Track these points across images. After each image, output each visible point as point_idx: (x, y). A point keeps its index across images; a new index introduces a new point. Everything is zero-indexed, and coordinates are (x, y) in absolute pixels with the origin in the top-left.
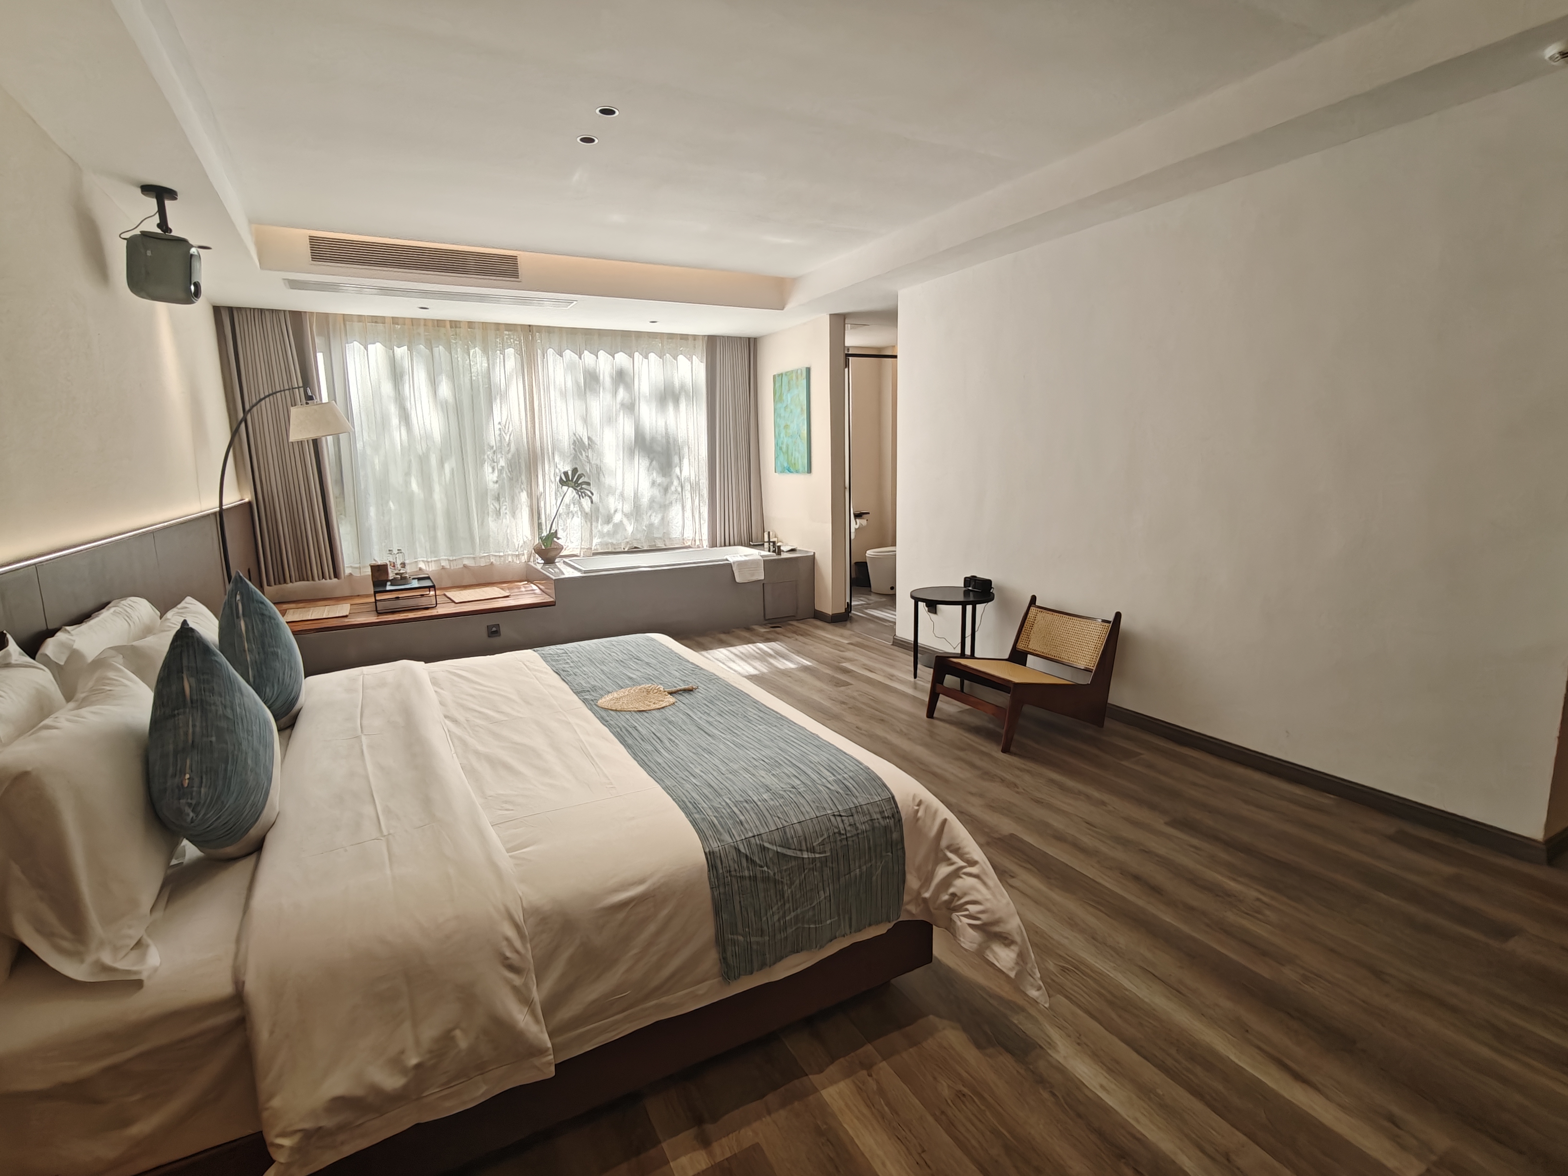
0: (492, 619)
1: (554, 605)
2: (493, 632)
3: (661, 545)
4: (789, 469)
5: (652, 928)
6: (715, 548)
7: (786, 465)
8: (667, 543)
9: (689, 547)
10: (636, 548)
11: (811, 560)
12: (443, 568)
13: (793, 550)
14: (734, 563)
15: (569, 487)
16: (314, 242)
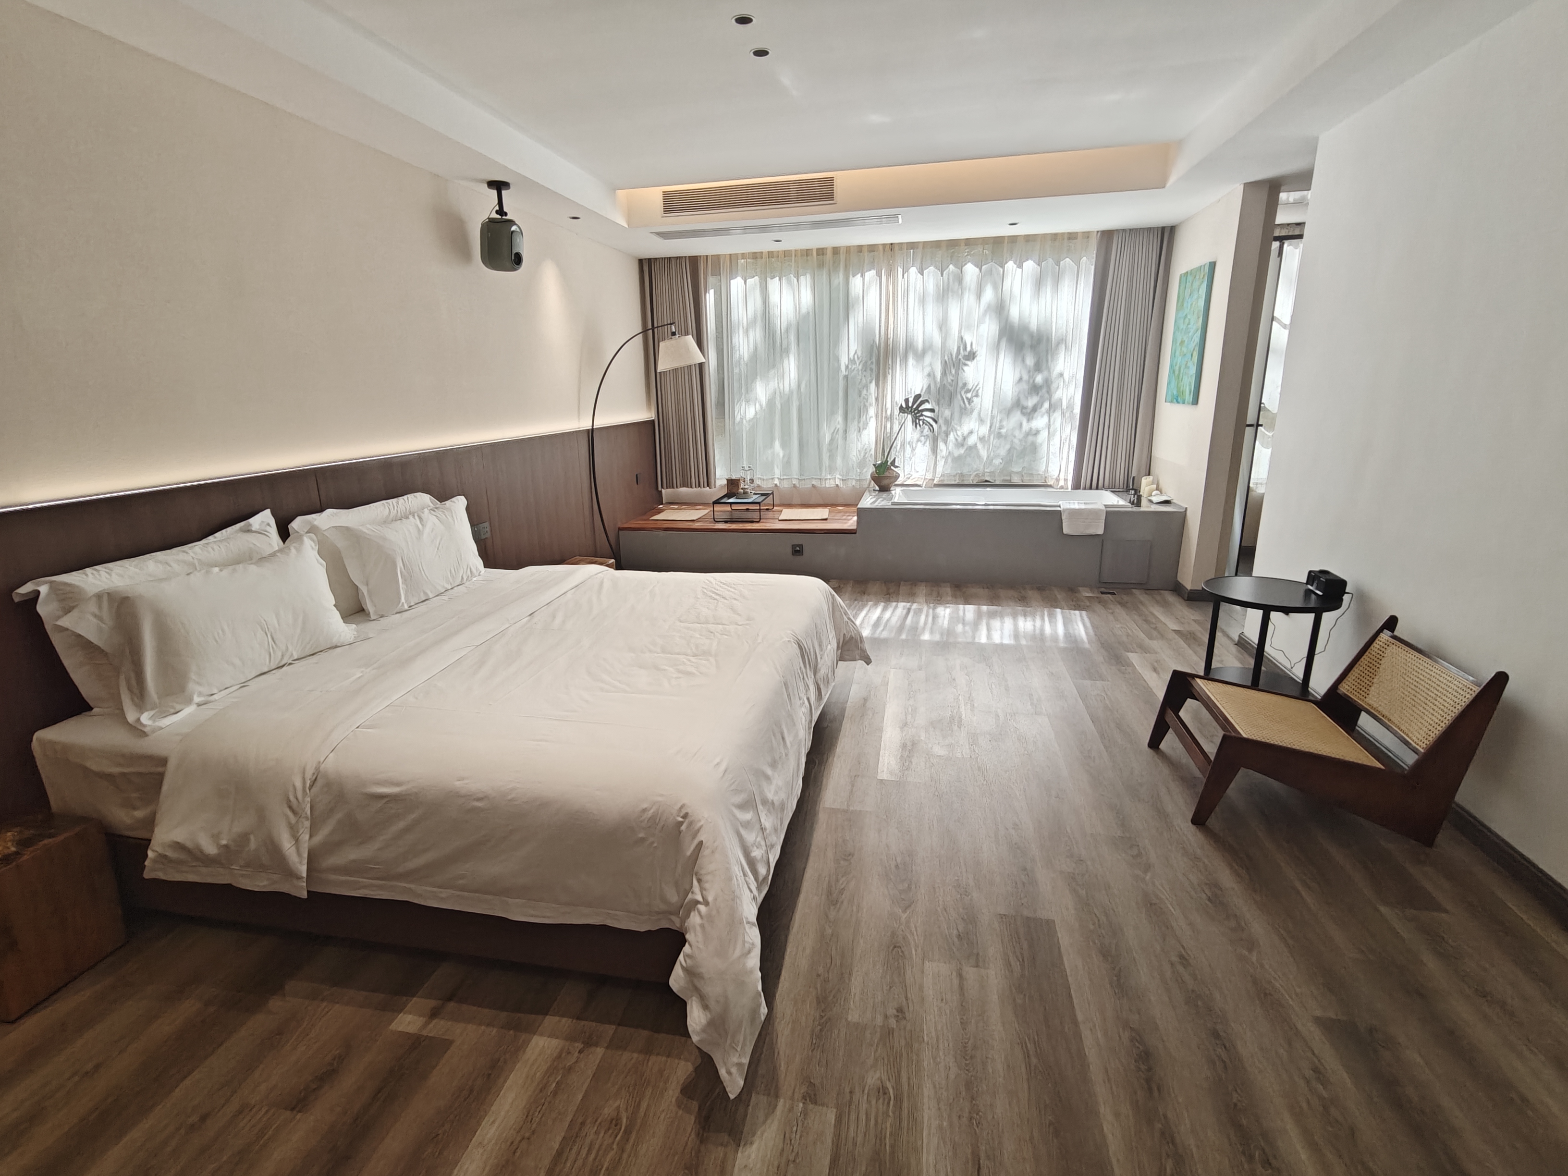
0: (798, 539)
1: (855, 533)
2: (797, 551)
3: (1016, 480)
4: (1176, 399)
5: (401, 824)
6: (1079, 490)
7: (1175, 393)
8: (1025, 478)
9: (1050, 486)
10: (986, 481)
11: (1182, 517)
12: (795, 486)
13: (1167, 502)
14: (1065, 510)
15: (908, 414)
16: (667, 196)
